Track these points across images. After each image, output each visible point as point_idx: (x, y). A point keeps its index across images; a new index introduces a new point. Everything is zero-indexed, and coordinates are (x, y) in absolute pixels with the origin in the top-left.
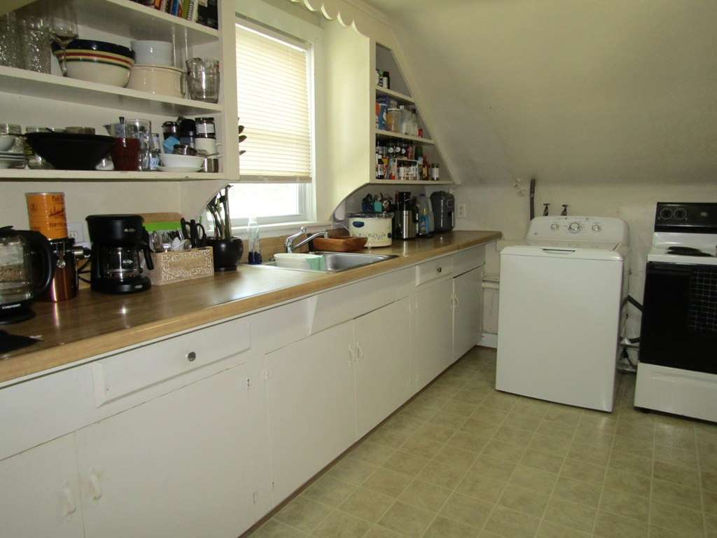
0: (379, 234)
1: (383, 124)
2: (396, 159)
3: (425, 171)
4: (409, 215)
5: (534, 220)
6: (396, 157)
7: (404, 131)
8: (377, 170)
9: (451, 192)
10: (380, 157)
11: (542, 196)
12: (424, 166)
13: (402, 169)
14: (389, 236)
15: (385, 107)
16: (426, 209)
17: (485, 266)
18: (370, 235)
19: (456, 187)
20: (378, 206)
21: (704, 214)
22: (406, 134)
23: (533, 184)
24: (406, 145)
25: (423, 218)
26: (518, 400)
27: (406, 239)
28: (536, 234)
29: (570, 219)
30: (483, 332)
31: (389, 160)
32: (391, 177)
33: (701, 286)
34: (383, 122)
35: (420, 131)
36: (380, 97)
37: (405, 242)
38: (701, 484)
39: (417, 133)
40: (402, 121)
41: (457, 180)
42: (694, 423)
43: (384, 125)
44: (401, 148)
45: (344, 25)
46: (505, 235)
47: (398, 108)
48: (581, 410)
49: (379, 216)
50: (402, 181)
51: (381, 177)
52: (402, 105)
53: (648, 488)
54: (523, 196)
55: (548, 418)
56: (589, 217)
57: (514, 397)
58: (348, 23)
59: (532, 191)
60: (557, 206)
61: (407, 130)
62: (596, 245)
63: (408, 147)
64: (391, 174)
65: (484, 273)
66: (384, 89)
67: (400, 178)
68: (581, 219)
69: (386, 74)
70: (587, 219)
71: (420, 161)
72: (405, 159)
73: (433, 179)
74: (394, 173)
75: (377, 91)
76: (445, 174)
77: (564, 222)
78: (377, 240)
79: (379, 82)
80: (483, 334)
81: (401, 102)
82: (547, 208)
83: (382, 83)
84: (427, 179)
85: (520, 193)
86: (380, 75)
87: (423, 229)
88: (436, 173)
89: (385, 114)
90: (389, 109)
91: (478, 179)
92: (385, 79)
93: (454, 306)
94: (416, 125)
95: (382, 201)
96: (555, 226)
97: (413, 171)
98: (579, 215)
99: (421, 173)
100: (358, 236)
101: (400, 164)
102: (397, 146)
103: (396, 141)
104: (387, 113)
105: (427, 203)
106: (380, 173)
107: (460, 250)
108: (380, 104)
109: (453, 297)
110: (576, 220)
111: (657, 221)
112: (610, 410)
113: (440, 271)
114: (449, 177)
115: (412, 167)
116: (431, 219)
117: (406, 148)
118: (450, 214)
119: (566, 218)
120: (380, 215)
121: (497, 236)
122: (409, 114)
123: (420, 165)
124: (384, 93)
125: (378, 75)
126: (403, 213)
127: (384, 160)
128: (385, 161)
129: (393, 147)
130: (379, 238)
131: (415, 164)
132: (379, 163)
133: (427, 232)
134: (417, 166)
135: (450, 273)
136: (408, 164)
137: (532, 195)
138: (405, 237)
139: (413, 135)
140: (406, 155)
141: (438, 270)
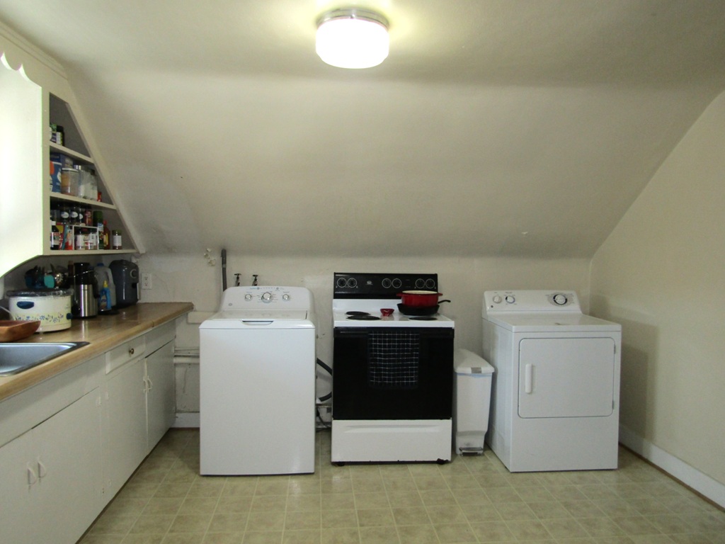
0: (57, 316)
1: (56, 186)
2: (73, 226)
3: (106, 238)
4: (88, 290)
5: (227, 291)
6: (72, 223)
7: (82, 194)
8: (51, 240)
9: (134, 261)
10: (54, 223)
11: (234, 266)
12: (104, 234)
13: (81, 238)
14: (68, 317)
15: (59, 166)
16: (106, 281)
17: (176, 340)
18: (43, 317)
19: (138, 255)
20: (49, 281)
21: (369, 283)
22: (85, 198)
23: (224, 254)
24: (84, 210)
25: (104, 291)
26: (226, 481)
27: (85, 318)
28: (230, 305)
29: (262, 289)
30: (176, 413)
31: (64, 226)
32: (67, 247)
33: (376, 346)
34: (58, 184)
35: (100, 193)
36: (55, 155)
37: (83, 322)
38: (394, 521)
39: (96, 196)
40: (80, 183)
41: (142, 249)
42: (379, 466)
43: (59, 186)
44: (78, 213)
45: (9, 67)
46: (197, 307)
47: (74, 168)
48: (287, 477)
49: (55, 294)
50: (81, 252)
51: (55, 248)
52: (78, 164)
53: (358, 539)
54: (213, 265)
55: (259, 493)
56: (279, 287)
57: (222, 479)
58: (16, 67)
59: (224, 262)
60: (247, 275)
61: (85, 193)
62: (287, 314)
63: (85, 212)
64: (67, 243)
65: (175, 347)
66: (58, 146)
67: (76, 248)
68: (272, 289)
69: (60, 129)
70: (277, 289)
71: (100, 228)
72: (82, 225)
73: (114, 248)
74: (71, 242)
75: (51, 147)
76: (128, 242)
77: (257, 291)
78: (52, 323)
79: (53, 138)
80: (177, 415)
81: (77, 161)
82: (238, 278)
83: (55, 139)
84: (107, 248)
85: (210, 263)
86: (53, 130)
87: (103, 304)
88: (118, 240)
89: (59, 174)
90: (63, 169)
91: (165, 247)
92: (59, 135)
93: (147, 389)
94: (96, 188)
95: (53, 274)
96: (248, 297)
97: (93, 239)
98: (269, 285)
99: (101, 241)
100: (25, 319)
101: (78, 231)
102: (73, 211)
103: (71, 205)
104: (62, 172)
105: (107, 274)
106: (53, 243)
107: (155, 327)
108: (54, 163)
109: (146, 378)
110: (268, 290)
111: (335, 290)
112: (312, 471)
113: (133, 353)
114: (132, 246)
115: (91, 235)
116: (112, 292)
117: (82, 213)
118: (134, 286)
119: (258, 289)
120: (57, 292)
121: (190, 307)
122: (87, 175)
123: (100, 233)
124: (58, 150)
125: (50, 129)
126: (81, 287)
127: (58, 227)
128: (60, 228)
129: (67, 211)
130: (54, 321)
131: (94, 231)
132: (53, 230)
133: (109, 308)
134: (98, 233)
135: (142, 354)
136: (86, 232)
137: (224, 265)
138: (83, 315)
139: (91, 199)
140: (84, 221)
141: (130, 352)
